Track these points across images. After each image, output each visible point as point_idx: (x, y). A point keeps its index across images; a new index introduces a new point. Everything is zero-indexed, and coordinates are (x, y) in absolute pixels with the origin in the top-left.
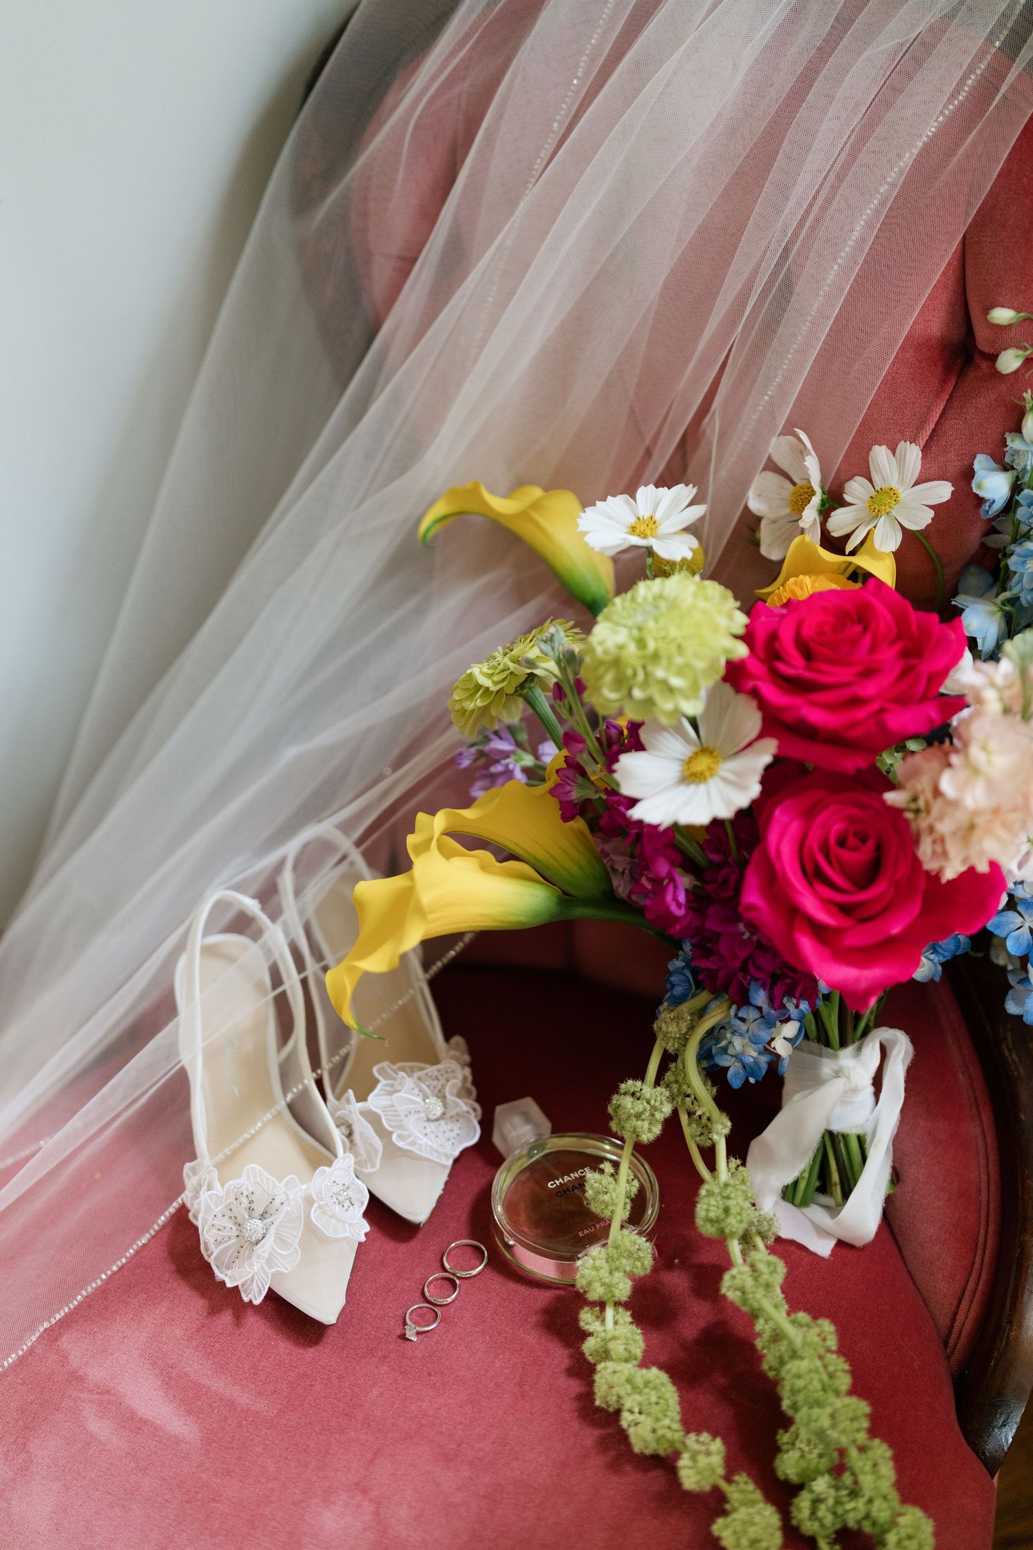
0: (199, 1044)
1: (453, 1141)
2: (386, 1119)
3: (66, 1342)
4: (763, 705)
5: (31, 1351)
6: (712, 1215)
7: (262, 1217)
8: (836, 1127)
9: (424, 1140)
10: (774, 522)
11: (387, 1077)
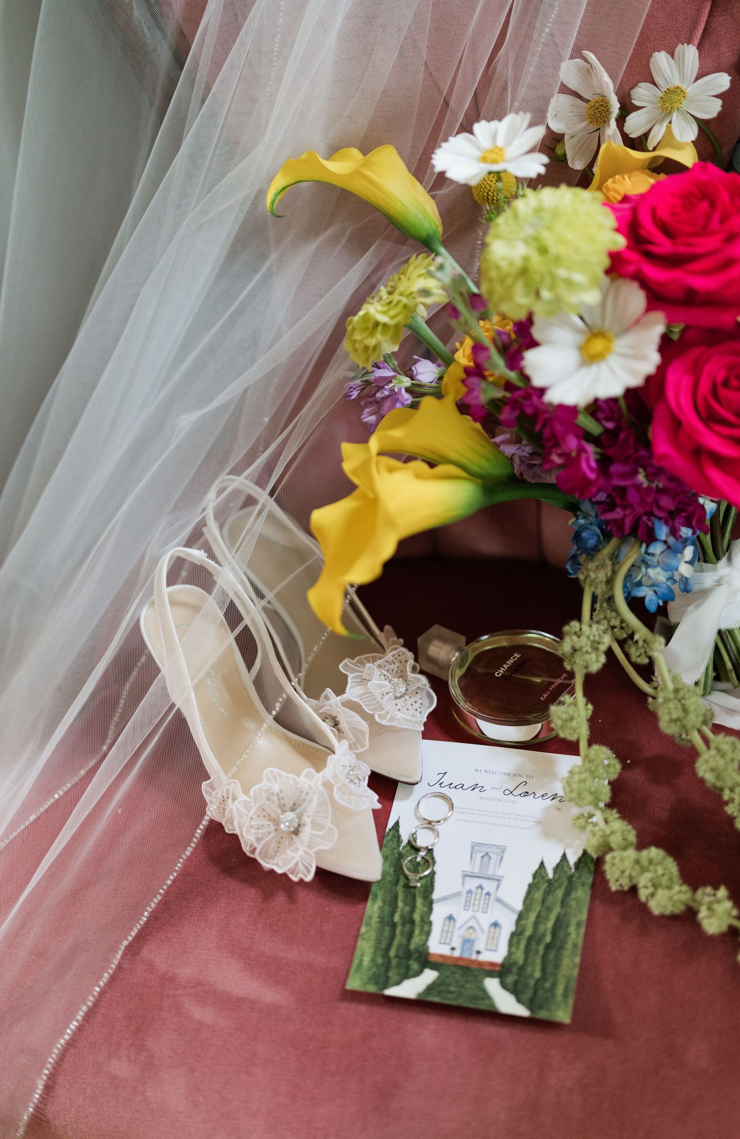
0: (189, 683)
1: (419, 710)
2: (365, 705)
3: (148, 952)
4: (644, 284)
5: (119, 968)
6: (675, 716)
7: (293, 809)
8: (724, 626)
9: (399, 715)
10: (573, 137)
11: (353, 671)
